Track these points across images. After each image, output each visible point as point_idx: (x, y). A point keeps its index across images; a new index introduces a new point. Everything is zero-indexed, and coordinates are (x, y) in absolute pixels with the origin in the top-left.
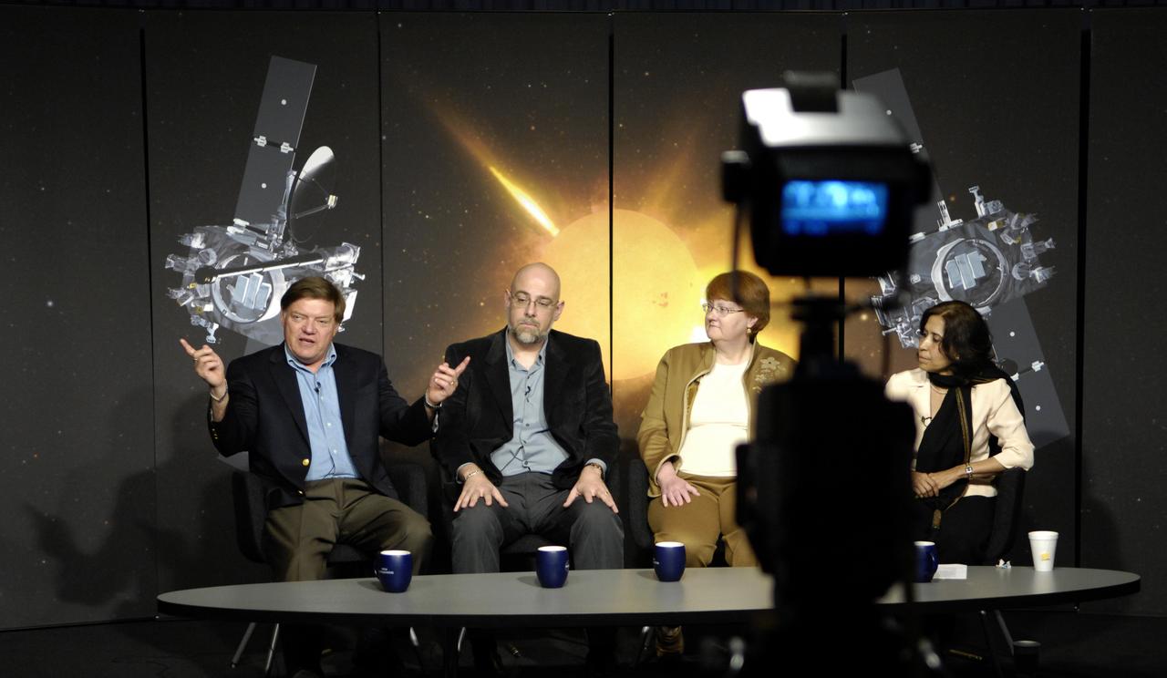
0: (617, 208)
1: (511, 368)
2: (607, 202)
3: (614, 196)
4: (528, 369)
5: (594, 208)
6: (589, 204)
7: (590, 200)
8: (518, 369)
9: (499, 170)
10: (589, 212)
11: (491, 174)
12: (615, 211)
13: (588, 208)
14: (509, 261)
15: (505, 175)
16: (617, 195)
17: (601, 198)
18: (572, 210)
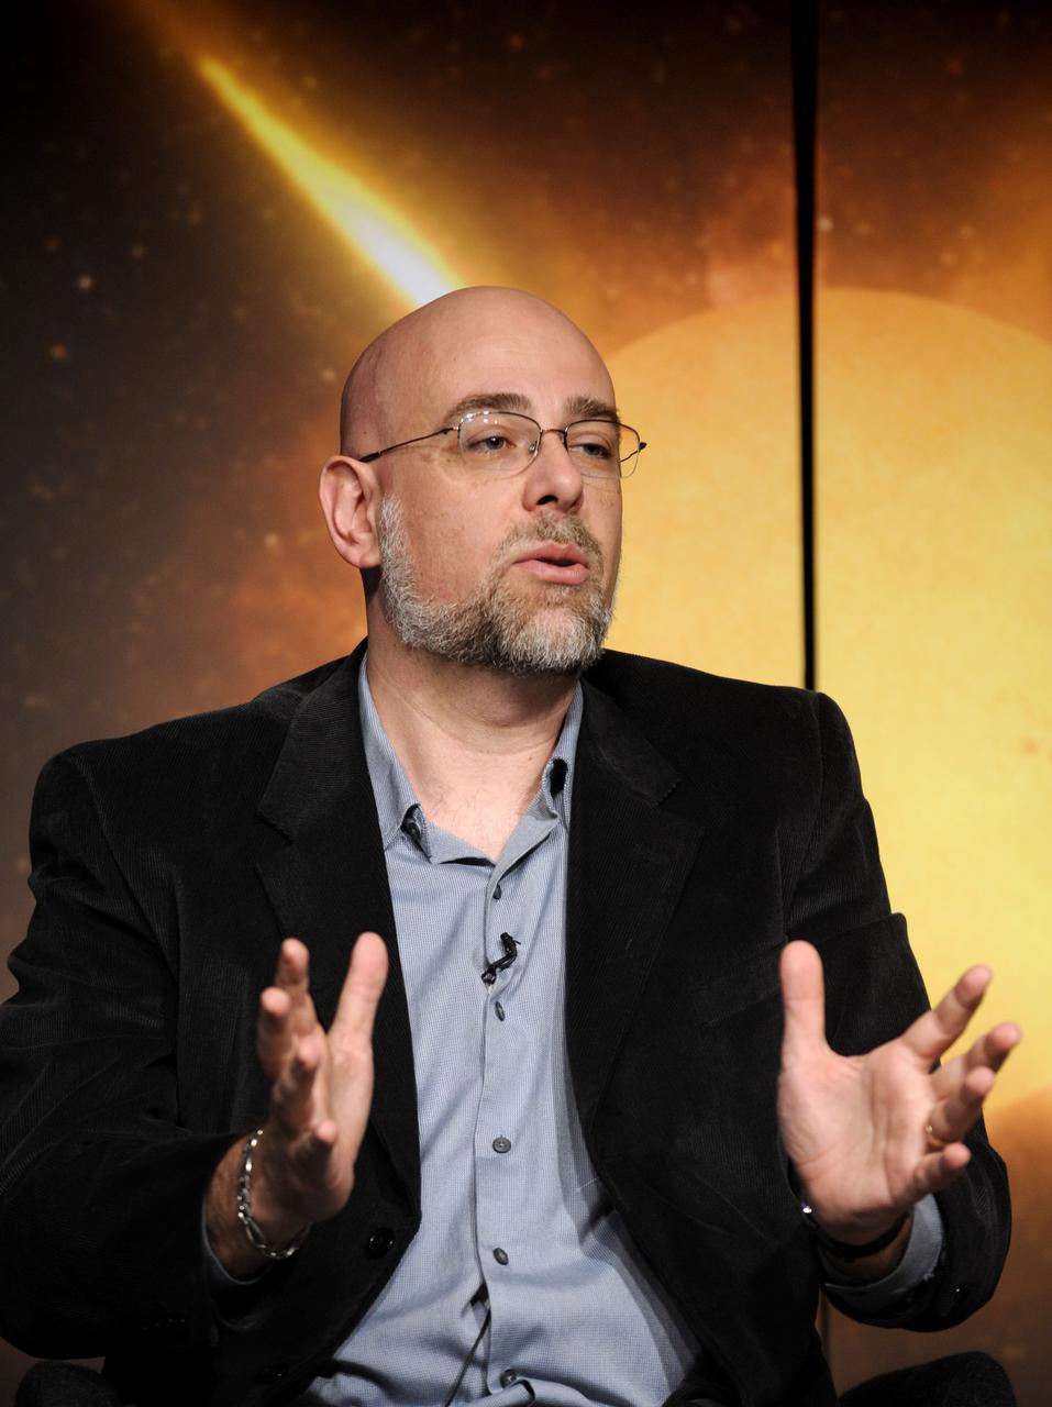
0: (835, 281)
1: (398, 859)
2: (783, 252)
3: (824, 224)
4: (493, 857)
5: (722, 281)
6: (700, 260)
7: (703, 242)
8: (435, 859)
9: (247, 77)
10: (699, 302)
11: (205, 101)
12: (824, 298)
13: (692, 279)
14: (305, 538)
15: (277, 105)
16: (839, 221)
17: (754, 237)
18: (614, 291)
